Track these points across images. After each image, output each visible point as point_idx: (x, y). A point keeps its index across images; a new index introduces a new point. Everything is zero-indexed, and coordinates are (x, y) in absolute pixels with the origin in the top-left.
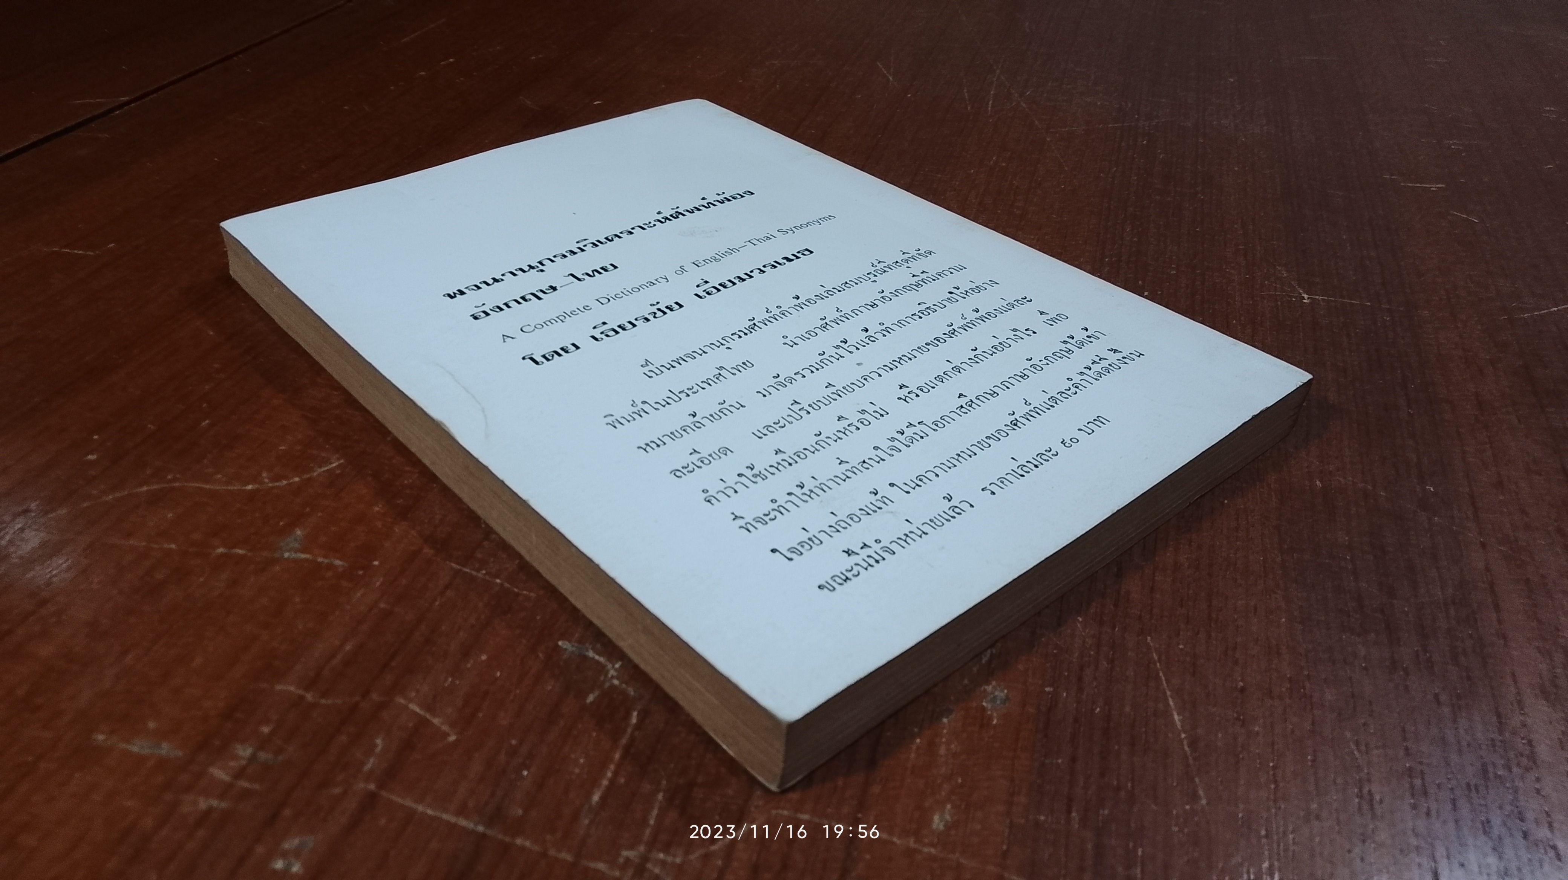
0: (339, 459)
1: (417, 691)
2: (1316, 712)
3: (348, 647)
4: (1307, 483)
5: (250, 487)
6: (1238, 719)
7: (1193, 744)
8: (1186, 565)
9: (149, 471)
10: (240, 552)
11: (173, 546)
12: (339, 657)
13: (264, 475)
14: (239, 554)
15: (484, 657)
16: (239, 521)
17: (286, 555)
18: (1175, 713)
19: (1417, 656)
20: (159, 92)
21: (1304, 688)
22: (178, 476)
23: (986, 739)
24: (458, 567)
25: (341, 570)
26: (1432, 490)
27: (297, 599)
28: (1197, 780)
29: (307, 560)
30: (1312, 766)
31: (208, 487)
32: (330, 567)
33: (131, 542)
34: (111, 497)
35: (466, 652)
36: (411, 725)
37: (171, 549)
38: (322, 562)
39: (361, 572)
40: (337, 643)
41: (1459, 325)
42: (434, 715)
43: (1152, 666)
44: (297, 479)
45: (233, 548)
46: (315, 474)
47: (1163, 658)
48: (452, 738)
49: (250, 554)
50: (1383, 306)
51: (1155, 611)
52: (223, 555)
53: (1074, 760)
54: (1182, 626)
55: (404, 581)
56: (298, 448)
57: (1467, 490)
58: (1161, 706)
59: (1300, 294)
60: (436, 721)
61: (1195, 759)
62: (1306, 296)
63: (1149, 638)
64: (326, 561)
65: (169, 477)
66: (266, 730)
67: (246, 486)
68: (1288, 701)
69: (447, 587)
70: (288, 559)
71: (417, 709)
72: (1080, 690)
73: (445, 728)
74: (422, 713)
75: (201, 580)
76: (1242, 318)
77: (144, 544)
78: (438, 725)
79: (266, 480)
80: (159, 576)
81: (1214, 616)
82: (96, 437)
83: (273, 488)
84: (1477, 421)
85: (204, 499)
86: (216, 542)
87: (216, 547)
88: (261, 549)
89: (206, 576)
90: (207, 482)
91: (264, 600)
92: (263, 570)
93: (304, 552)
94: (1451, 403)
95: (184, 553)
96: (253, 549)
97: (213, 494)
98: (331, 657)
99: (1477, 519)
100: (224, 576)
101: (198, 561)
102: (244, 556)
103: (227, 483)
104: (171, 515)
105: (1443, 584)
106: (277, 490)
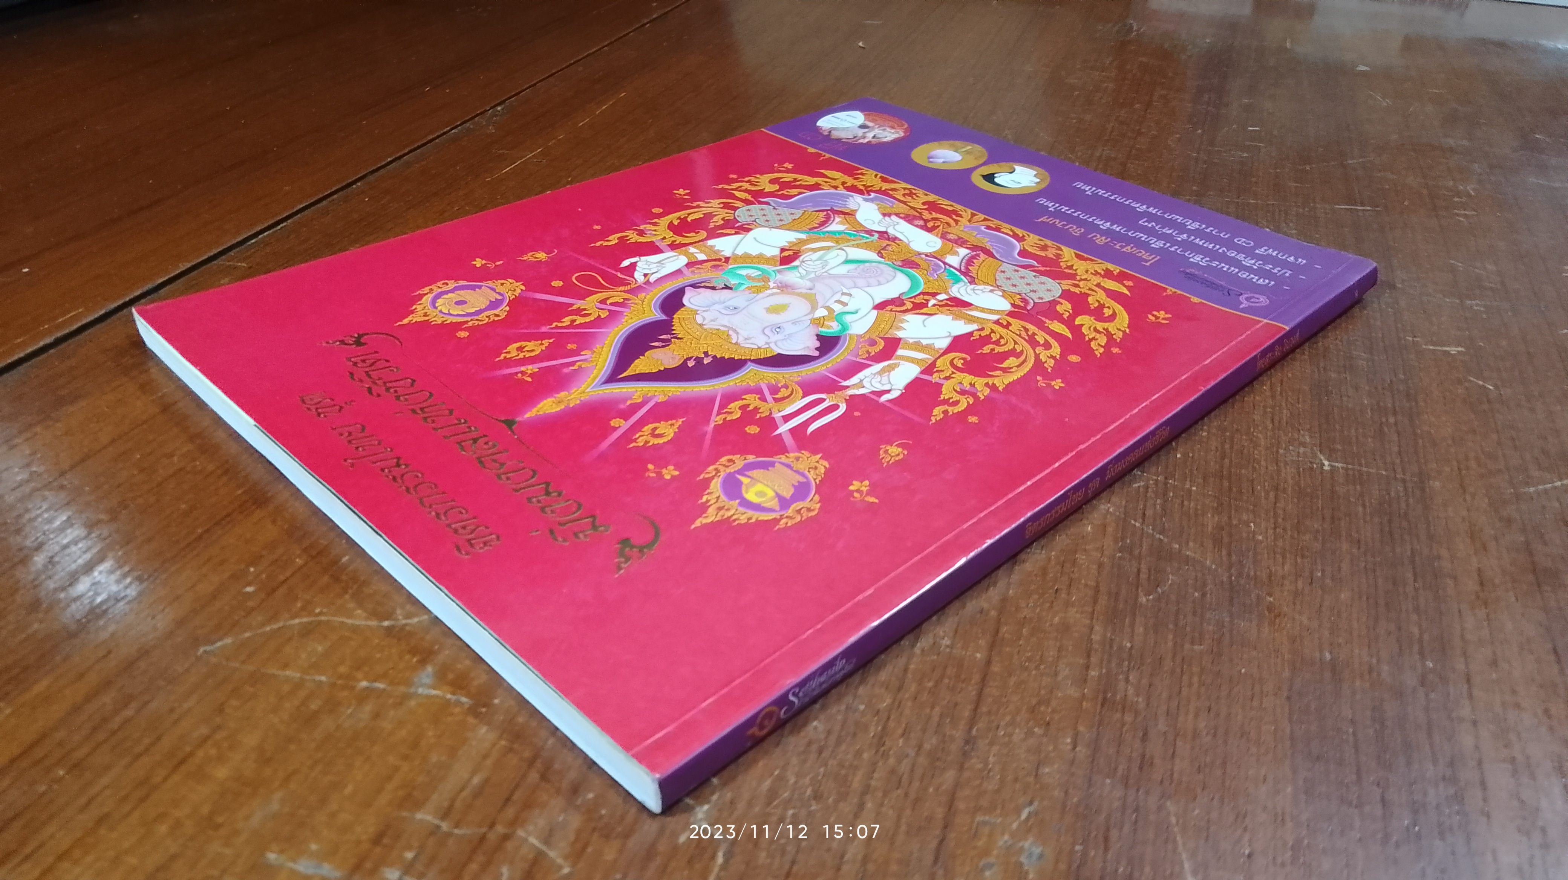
1: (536, 826)
3: (476, 780)
4: (1317, 655)
5: (386, 623)
8: (1205, 733)
9: (299, 605)
10: (380, 685)
11: (323, 678)
12: (469, 789)
13: (399, 611)
14: (380, 688)
15: (591, 795)
16: (378, 656)
17: (420, 691)
19: (1408, 829)
20: (289, 221)
21: (1304, 856)
22: (325, 610)
25: (467, 706)
26: (1431, 665)
27: (430, 733)
29: (437, 696)
31: (350, 621)
32: (459, 703)
33: (288, 673)
34: (268, 629)
35: (576, 789)
36: (531, 856)
37: (321, 682)
38: (449, 700)
39: (484, 710)
40: (466, 776)
41: (1468, 498)
42: (550, 848)
43: (1170, 829)
44: (426, 617)
45: (375, 681)
47: (1181, 822)
48: (566, 871)
49: (389, 688)
50: (1398, 476)
51: (1176, 776)
52: (367, 688)
54: (1199, 792)
55: (521, 720)
57: (1464, 667)
58: (1177, 869)
59: (1321, 460)
60: (551, 854)
62: (1326, 463)
63: (1168, 802)
64: (453, 698)
65: (318, 610)
66: (409, 856)
67: (382, 622)
68: (1289, 868)
70: (420, 695)
71: (536, 842)
72: (1106, 850)
73: (560, 861)
74: (539, 845)
75: (349, 711)
76: (1266, 484)
77: (298, 675)
78: (554, 857)
79: (400, 617)
80: (314, 706)
81: (1227, 783)
82: (252, 569)
83: (406, 625)
84: (1478, 597)
85: (347, 634)
86: (359, 675)
87: (360, 681)
88: (399, 684)
89: (352, 708)
90: (349, 617)
91: (403, 733)
92: (401, 704)
93: (434, 689)
94: (1455, 578)
95: (333, 685)
96: (391, 683)
97: (355, 629)
98: (462, 789)
99: (1471, 696)
100: (368, 708)
101: (345, 693)
102: (384, 690)
103: (367, 619)
104: (320, 648)
105: (1435, 762)
106: (408, 628)
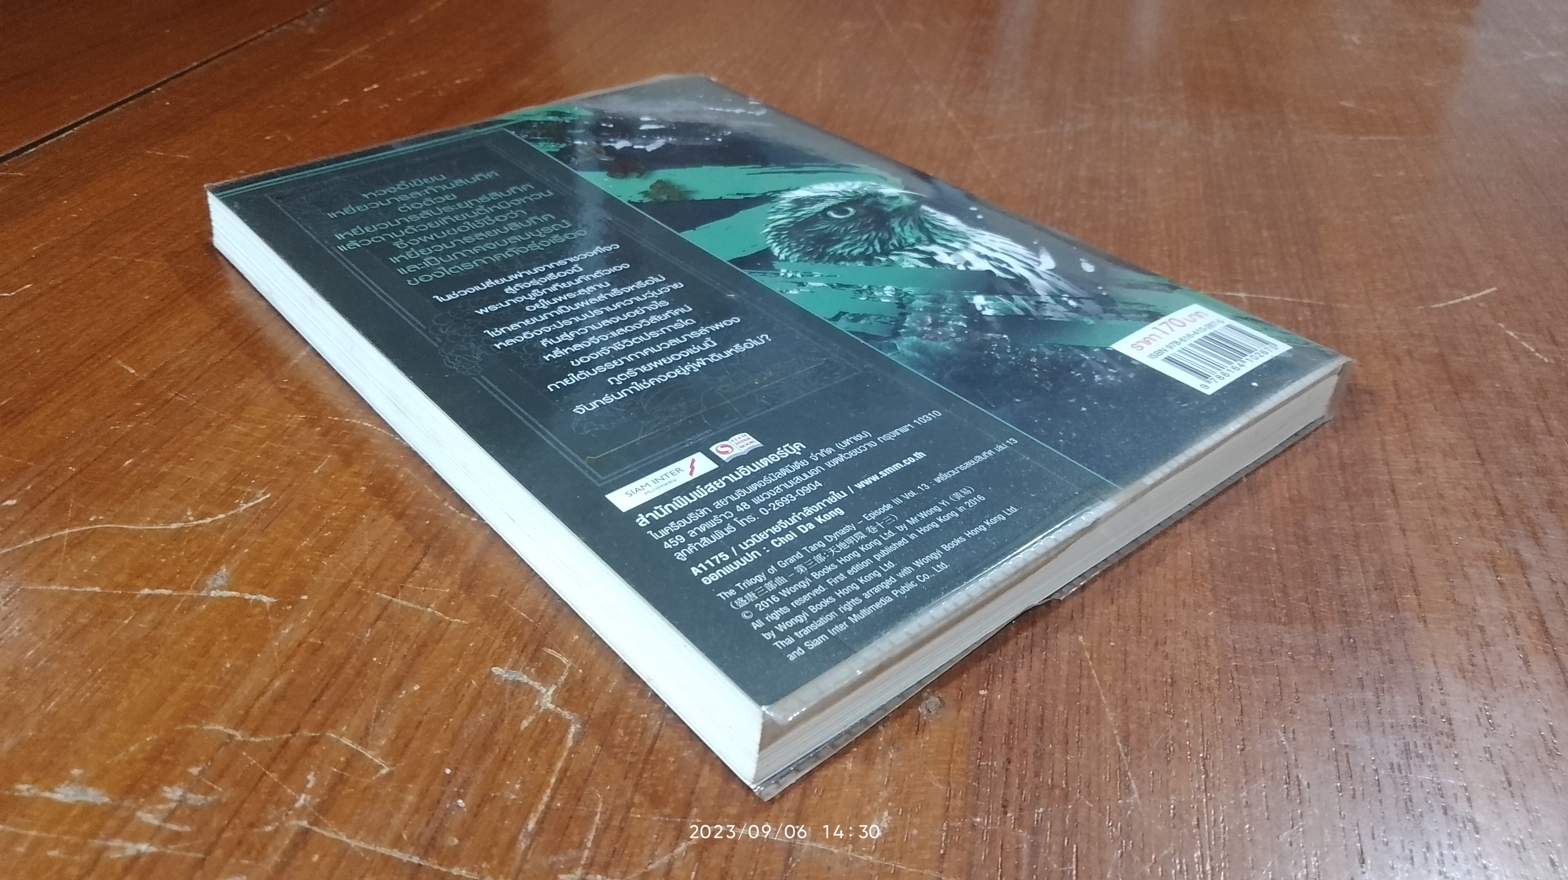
0: (264, 494)
1: (348, 725)
2: (1244, 702)
3: (277, 684)
5: (174, 526)
6: (1168, 712)
7: (1126, 740)
9: (70, 514)
10: (165, 592)
11: (97, 589)
12: (269, 694)
13: (189, 513)
14: (164, 595)
15: (417, 687)
16: (163, 560)
17: (213, 593)
18: (1107, 710)
19: (1342, 642)
21: (1233, 679)
22: (101, 518)
23: (922, 745)
24: (389, 598)
25: (268, 606)
27: (224, 638)
28: (1129, 774)
29: (235, 597)
30: (1241, 755)
31: (132, 527)
32: (257, 603)
33: (53, 587)
34: (31, 542)
35: (398, 684)
36: (342, 759)
37: (95, 593)
38: (250, 599)
39: (289, 608)
40: (267, 680)
41: (1378, 316)
42: (366, 747)
43: (1083, 664)
44: (222, 516)
45: (158, 588)
46: (242, 508)
47: (1095, 656)
48: (384, 771)
49: (175, 594)
50: (1303, 301)
51: (1087, 610)
52: (148, 596)
53: (1009, 761)
54: (1113, 623)
55: (333, 614)
56: (223, 484)
57: (1387, 478)
58: (1093, 703)
60: (369, 754)
61: (1126, 755)
63: (1081, 638)
64: (254, 597)
65: (92, 519)
66: (195, 771)
67: (170, 524)
68: (1216, 692)
69: (378, 618)
70: (212, 598)
71: (349, 743)
72: (1015, 691)
73: (377, 761)
74: (354, 747)
77: (66, 588)
78: (370, 757)
79: (191, 518)
80: (83, 620)
81: (1144, 612)
82: (14, 482)
83: (197, 526)
84: (1396, 410)
85: (127, 540)
86: (140, 582)
87: (139, 589)
88: (188, 588)
89: (131, 617)
90: (129, 523)
91: (191, 640)
92: (189, 609)
93: (230, 590)
94: (1371, 393)
95: (109, 594)
96: (179, 588)
97: (136, 535)
98: (262, 693)
99: (1397, 505)
100: (149, 617)
101: (123, 603)
102: (170, 595)
103: (151, 523)
104: (94, 557)
105: (1365, 572)
106: (200, 529)
